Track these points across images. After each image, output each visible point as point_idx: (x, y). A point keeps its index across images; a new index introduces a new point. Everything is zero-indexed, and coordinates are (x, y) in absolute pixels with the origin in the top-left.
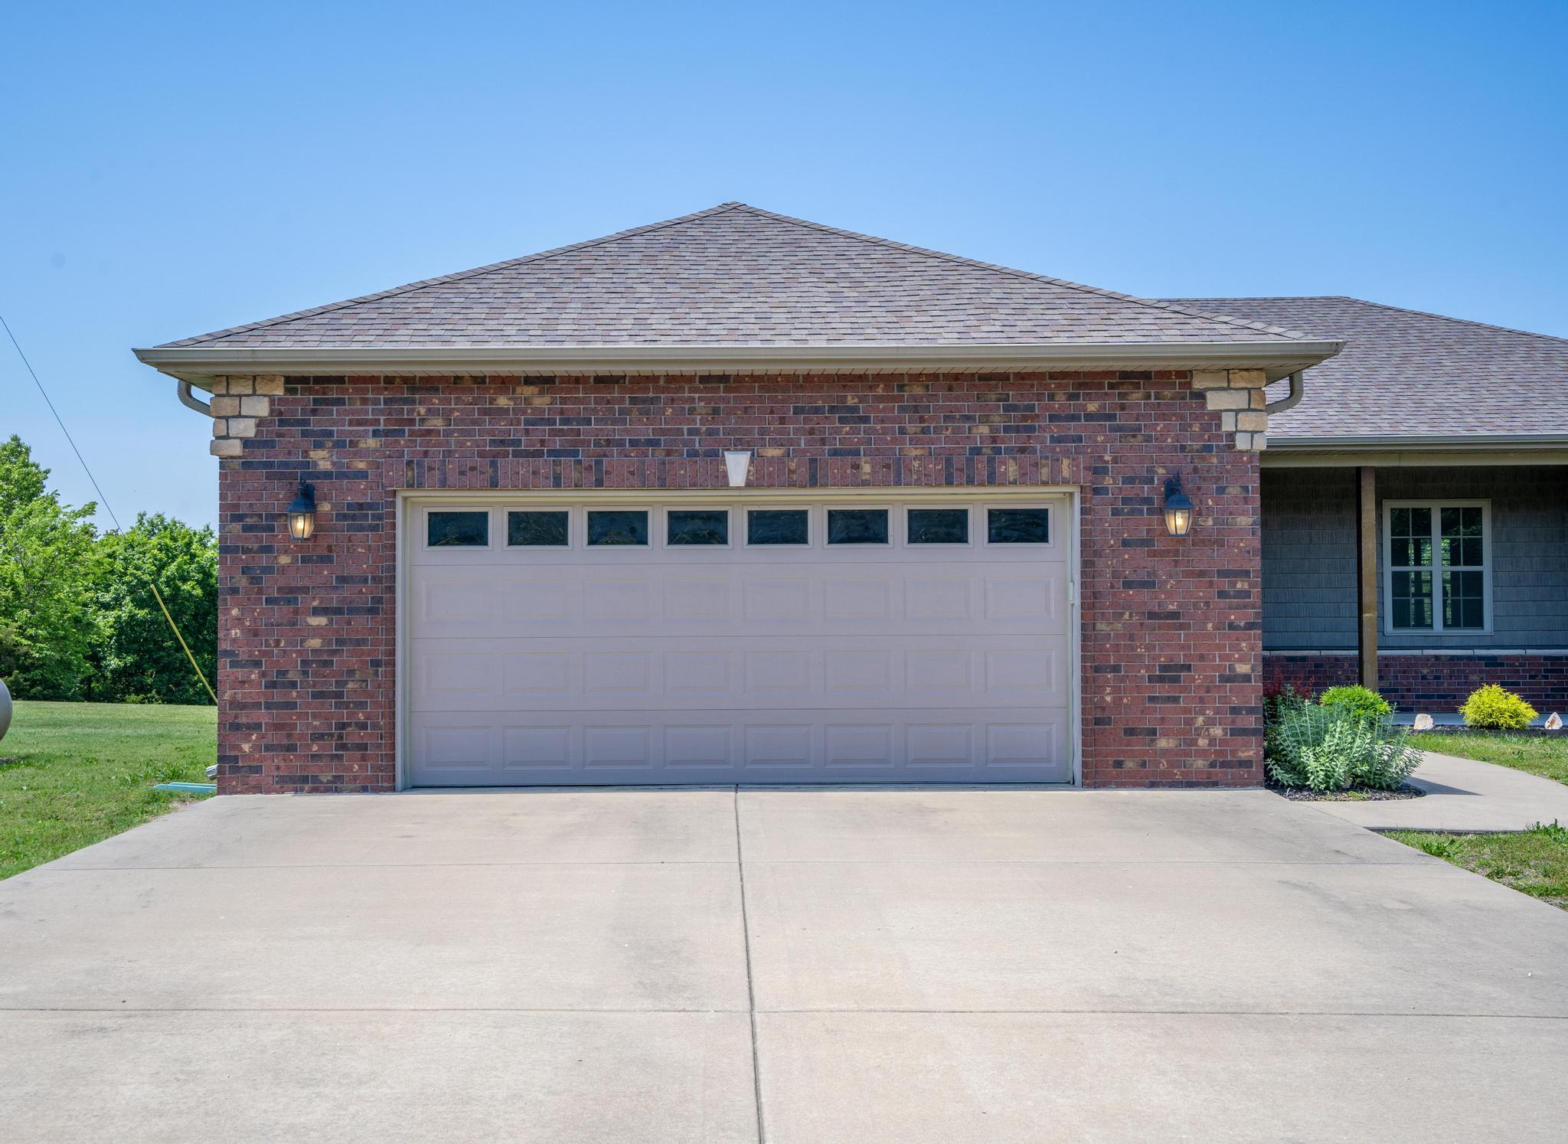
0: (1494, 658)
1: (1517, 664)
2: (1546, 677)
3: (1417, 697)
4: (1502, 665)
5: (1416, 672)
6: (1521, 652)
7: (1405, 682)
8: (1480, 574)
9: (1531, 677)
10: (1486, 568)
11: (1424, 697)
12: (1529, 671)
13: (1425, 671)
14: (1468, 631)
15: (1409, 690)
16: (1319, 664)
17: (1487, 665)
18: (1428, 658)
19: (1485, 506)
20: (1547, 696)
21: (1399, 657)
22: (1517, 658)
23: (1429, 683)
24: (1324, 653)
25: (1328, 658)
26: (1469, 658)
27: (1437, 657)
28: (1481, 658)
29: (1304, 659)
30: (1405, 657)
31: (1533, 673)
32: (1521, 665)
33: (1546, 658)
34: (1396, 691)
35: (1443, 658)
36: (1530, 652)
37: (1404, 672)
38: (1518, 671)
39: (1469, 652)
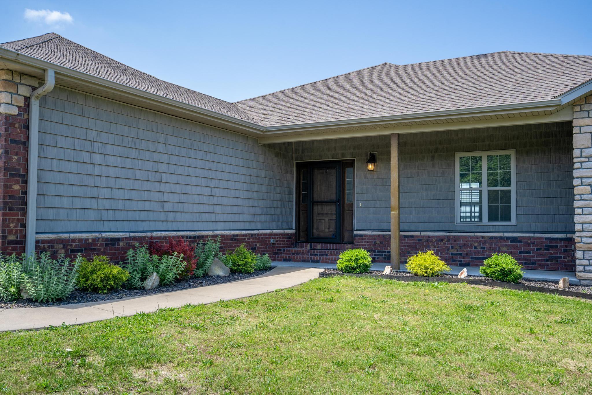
0: (516, 238)
1: (529, 242)
2: (547, 250)
3: (472, 258)
4: (520, 242)
5: (471, 245)
6: (531, 235)
7: (465, 250)
8: (509, 191)
9: (537, 249)
10: (513, 188)
11: (475, 258)
12: (536, 246)
13: (476, 244)
14: (502, 223)
15: (467, 254)
16: (420, 239)
17: (511, 242)
18: (478, 237)
19: (512, 153)
20: (547, 261)
21: (462, 236)
22: (529, 238)
23: (478, 251)
24: (422, 233)
25: (424, 236)
26: (501, 238)
27: (483, 237)
28: (507, 238)
29: (412, 236)
30: (465, 237)
31: (539, 247)
32: (531, 242)
33: (547, 239)
34: (461, 254)
35: (486, 237)
36: (537, 235)
37: (465, 245)
38: (530, 246)
39: (501, 235)
